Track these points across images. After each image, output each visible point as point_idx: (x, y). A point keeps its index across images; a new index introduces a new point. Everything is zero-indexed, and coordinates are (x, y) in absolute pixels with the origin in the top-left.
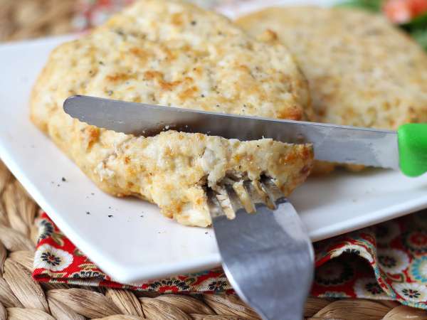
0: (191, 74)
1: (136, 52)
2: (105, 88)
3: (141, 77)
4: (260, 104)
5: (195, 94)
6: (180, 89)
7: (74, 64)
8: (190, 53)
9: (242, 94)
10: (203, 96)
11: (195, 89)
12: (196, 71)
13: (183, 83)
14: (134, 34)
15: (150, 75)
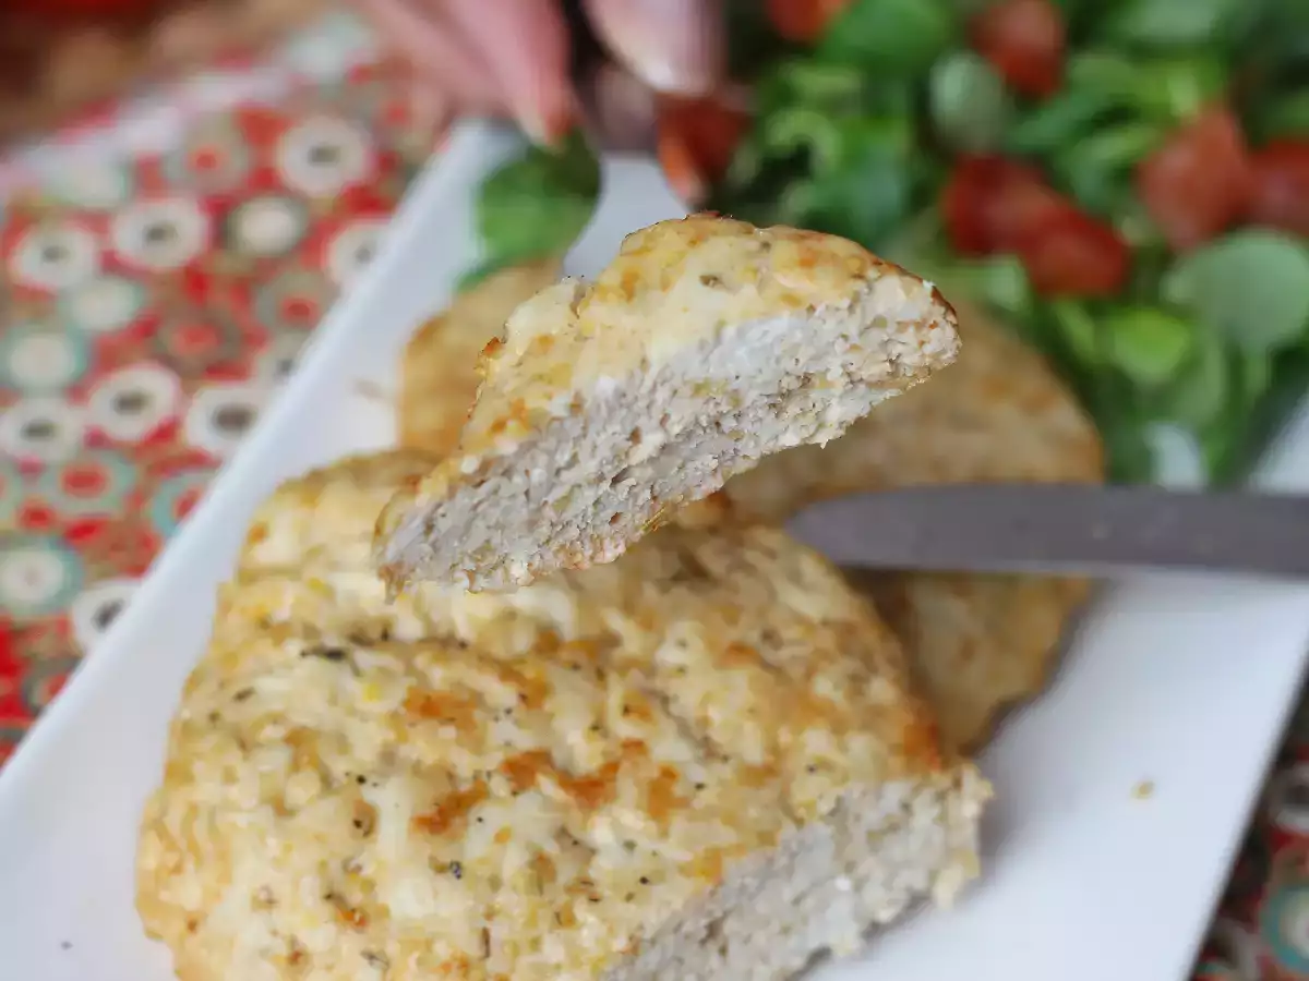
0: (625, 729)
1: (428, 707)
2: (432, 859)
3: (500, 786)
4: (843, 749)
5: (678, 790)
6: (628, 787)
7: (281, 809)
8: (564, 655)
9: (785, 737)
10: (700, 786)
11: (669, 774)
12: (633, 716)
13: (625, 766)
14: (359, 639)
15: (521, 771)
